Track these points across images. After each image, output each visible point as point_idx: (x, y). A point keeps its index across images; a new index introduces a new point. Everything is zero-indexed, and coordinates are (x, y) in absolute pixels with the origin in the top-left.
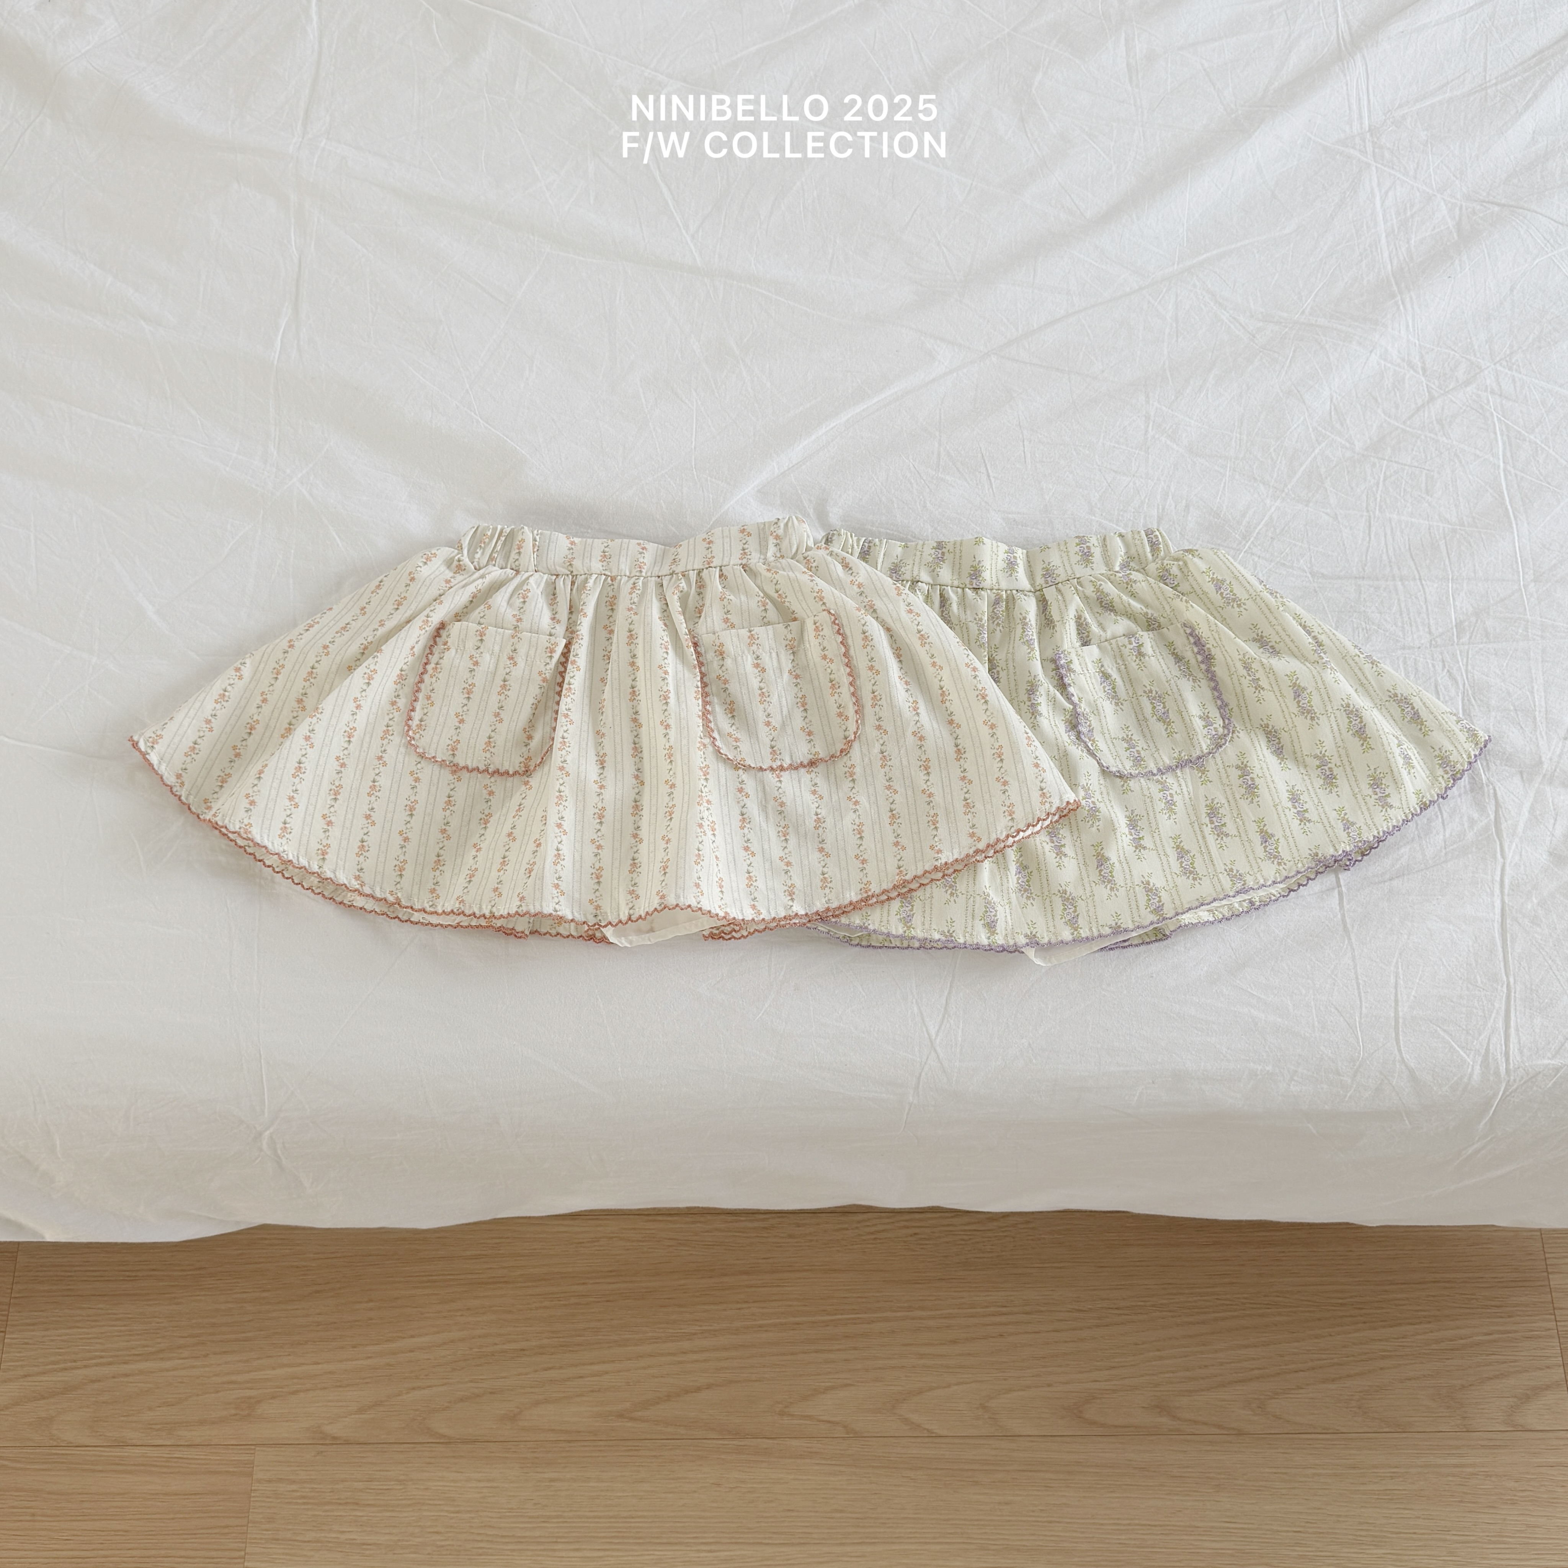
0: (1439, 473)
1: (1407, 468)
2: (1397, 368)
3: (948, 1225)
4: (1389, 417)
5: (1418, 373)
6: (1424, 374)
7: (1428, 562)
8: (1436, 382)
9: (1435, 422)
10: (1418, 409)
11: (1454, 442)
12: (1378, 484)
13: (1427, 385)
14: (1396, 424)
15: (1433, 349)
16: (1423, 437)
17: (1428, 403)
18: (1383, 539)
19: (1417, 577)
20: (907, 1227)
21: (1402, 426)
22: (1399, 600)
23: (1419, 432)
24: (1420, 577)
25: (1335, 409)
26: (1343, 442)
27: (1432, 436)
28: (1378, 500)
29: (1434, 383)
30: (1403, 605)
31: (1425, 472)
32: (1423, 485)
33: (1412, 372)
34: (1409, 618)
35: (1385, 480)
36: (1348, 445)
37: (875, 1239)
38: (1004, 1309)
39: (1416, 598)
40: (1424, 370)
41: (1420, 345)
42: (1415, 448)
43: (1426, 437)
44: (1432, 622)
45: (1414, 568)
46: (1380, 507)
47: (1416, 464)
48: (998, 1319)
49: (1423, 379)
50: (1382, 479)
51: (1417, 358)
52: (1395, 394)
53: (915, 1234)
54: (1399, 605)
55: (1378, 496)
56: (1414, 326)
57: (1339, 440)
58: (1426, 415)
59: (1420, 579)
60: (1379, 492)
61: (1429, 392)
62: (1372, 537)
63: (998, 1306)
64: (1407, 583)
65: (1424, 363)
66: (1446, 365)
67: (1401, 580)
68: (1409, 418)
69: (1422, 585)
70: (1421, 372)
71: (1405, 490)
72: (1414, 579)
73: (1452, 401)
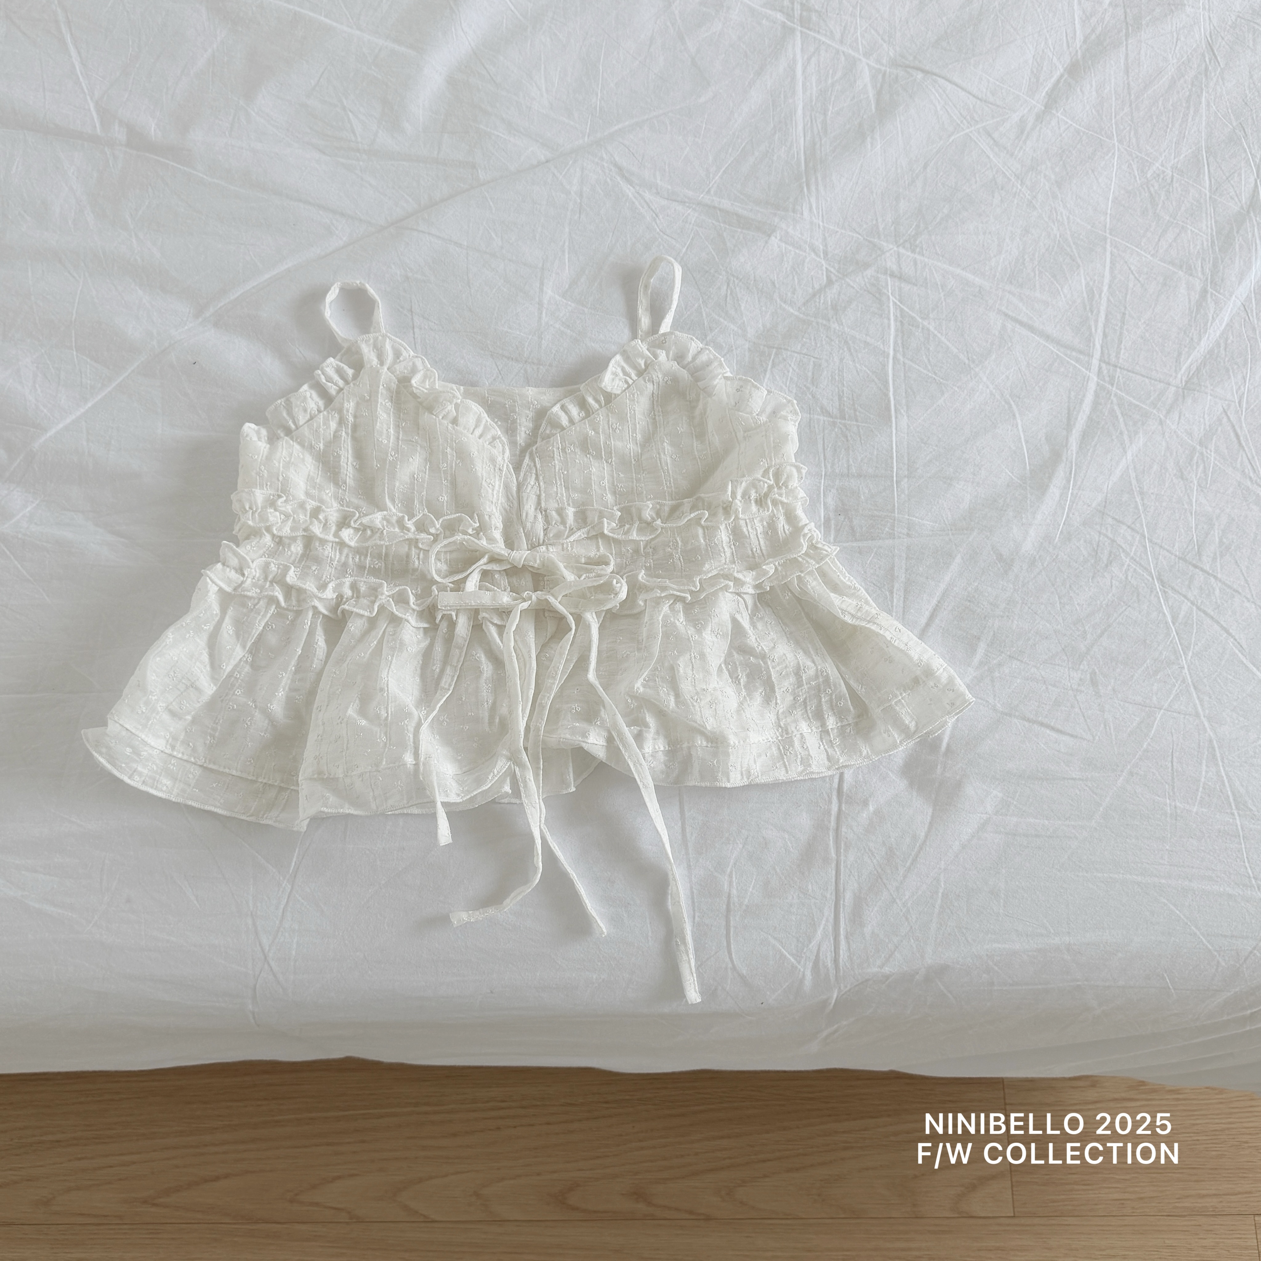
0: (827, 361)
1: (796, 355)
2: (797, 251)
4: (785, 302)
5: (820, 257)
8: (836, 266)
11: (846, 329)
14: (791, 310)
15: (837, 232)
21: (796, 313)
23: (813, 319)
26: (736, 329)
27: (824, 322)
29: (835, 268)
31: (813, 359)
33: (813, 255)
36: (740, 331)
40: (826, 253)
41: (824, 227)
43: (818, 323)
47: (805, 351)
49: (823, 262)
52: (793, 278)
57: (732, 326)
58: (822, 301)
65: (826, 246)
66: (848, 248)
68: (804, 304)
71: (791, 379)
73: (849, 285)
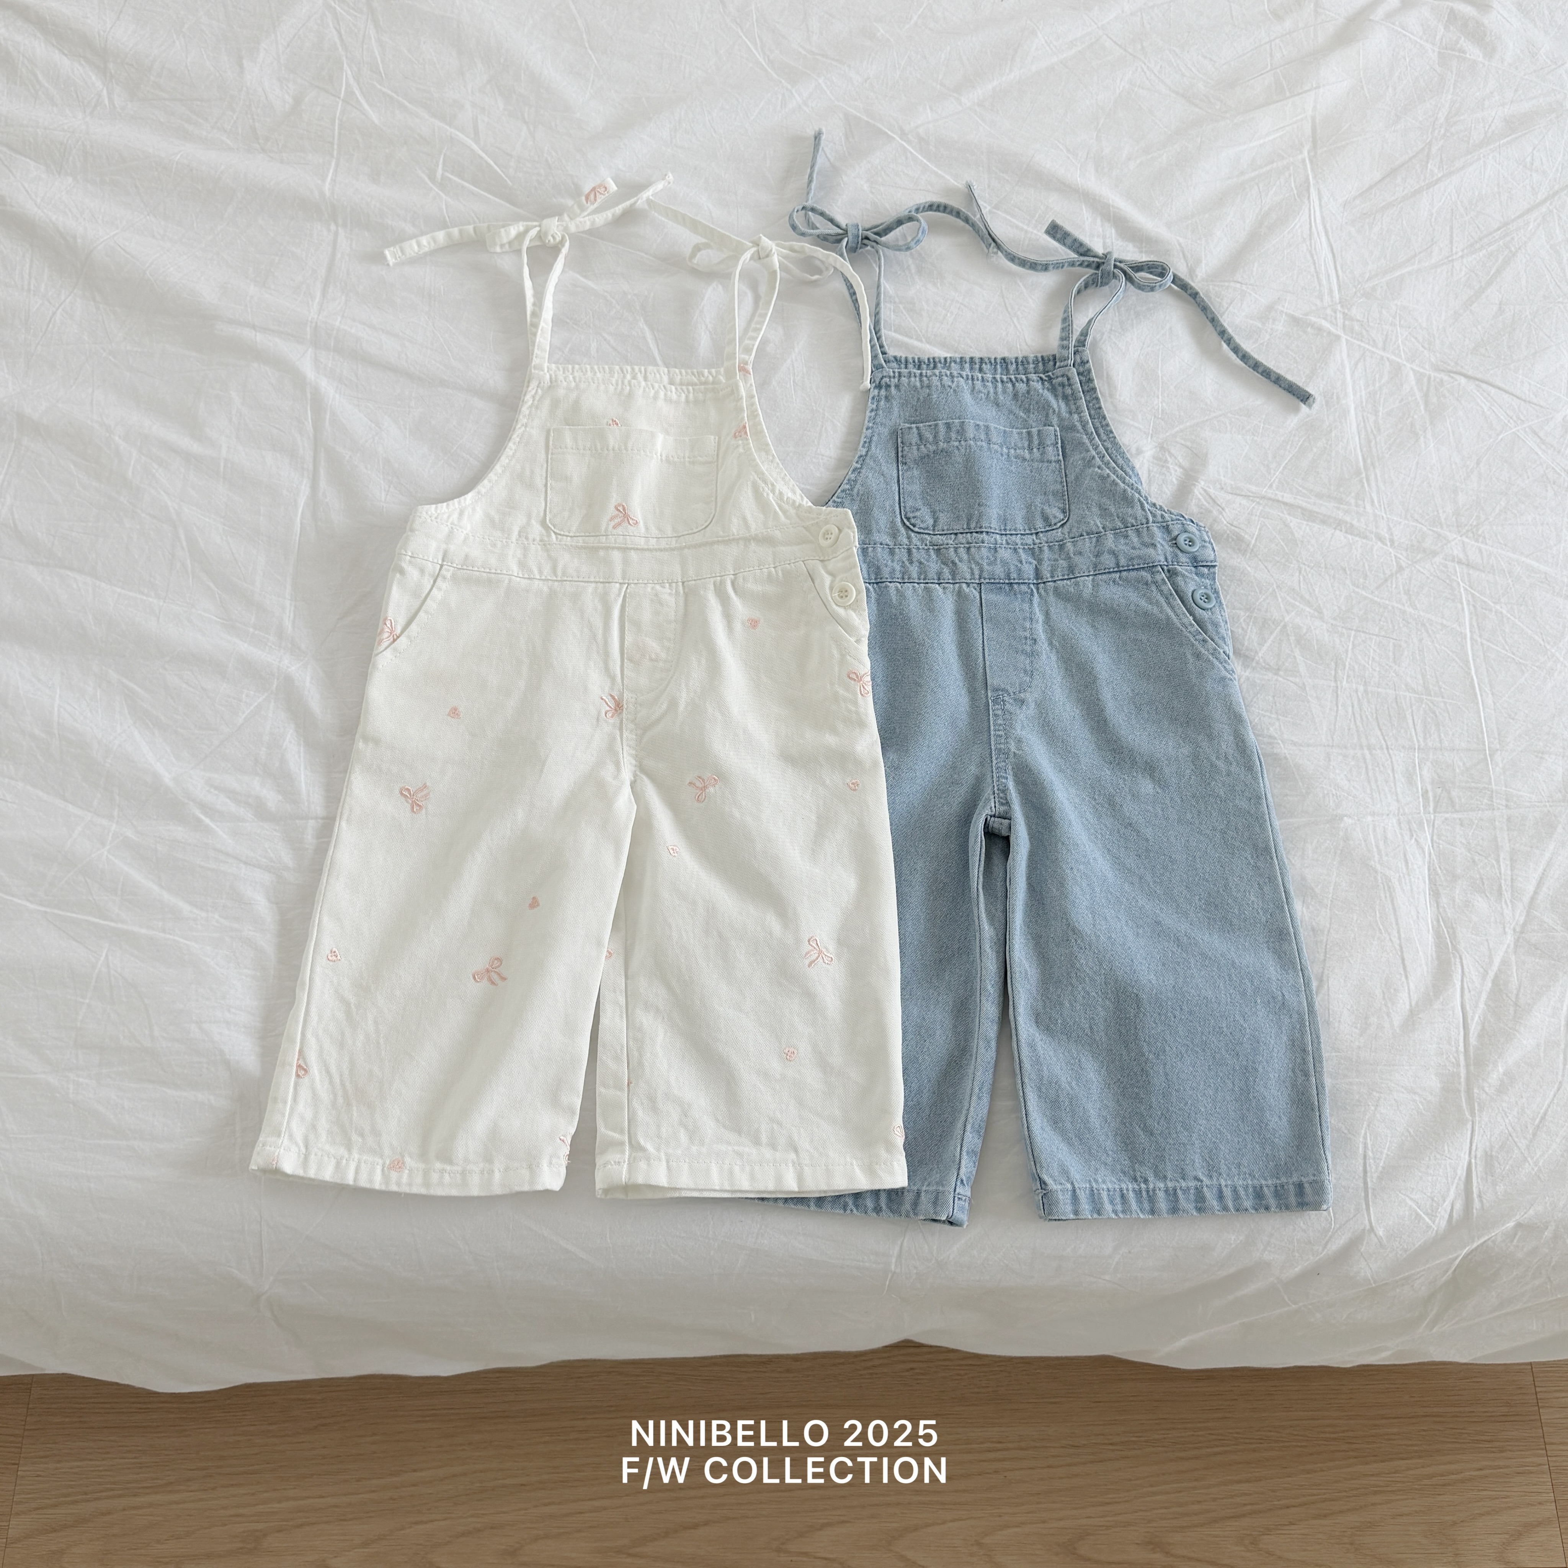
3: (945, 1360)
6: (1391, 546)
7: (1394, 732)
9: (1402, 592)
10: (1386, 580)
12: (1347, 651)
13: (1396, 557)
16: (1390, 608)
17: (1396, 573)
18: (1350, 709)
19: (1384, 746)
20: (904, 1362)
22: (1367, 768)
24: (1387, 746)
25: (1304, 580)
28: (1347, 668)
30: (1371, 773)
32: (1391, 654)
34: (1378, 786)
35: (1352, 649)
37: (871, 1374)
38: (999, 1446)
39: (1383, 766)
42: (1383, 619)
44: (1399, 790)
45: (1381, 737)
46: (1348, 676)
48: (991, 1455)
50: (1350, 647)
51: (1385, 530)
53: (912, 1369)
54: (1367, 773)
55: (1347, 664)
56: (1379, 502)
59: (1387, 748)
60: (1348, 660)
61: (1397, 563)
62: (1340, 707)
63: (992, 1442)
64: (1374, 751)
67: (1369, 748)
69: (1390, 755)
70: (1389, 544)
72: (1381, 748)
